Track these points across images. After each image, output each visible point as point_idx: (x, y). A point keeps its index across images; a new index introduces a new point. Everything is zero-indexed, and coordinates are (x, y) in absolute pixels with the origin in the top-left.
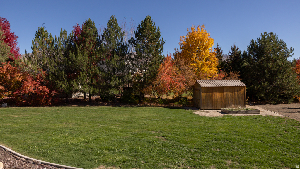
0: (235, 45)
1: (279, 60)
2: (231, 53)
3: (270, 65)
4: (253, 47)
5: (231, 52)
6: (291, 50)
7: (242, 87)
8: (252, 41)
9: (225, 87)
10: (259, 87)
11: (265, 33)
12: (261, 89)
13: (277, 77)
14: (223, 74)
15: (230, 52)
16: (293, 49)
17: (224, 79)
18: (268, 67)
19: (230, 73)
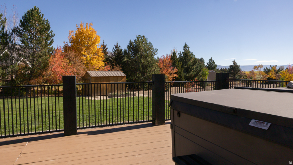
0: (117, 44)
1: (148, 57)
2: (115, 50)
3: (143, 61)
4: (131, 46)
5: (115, 48)
6: (156, 50)
7: (123, 77)
8: (130, 41)
9: (111, 76)
10: (135, 77)
11: (139, 36)
12: (137, 79)
13: (148, 69)
14: (108, 67)
15: (113, 49)
16: (157, 50)
17: (109, 70)
18: (141, 62)
19: (114, 66)
